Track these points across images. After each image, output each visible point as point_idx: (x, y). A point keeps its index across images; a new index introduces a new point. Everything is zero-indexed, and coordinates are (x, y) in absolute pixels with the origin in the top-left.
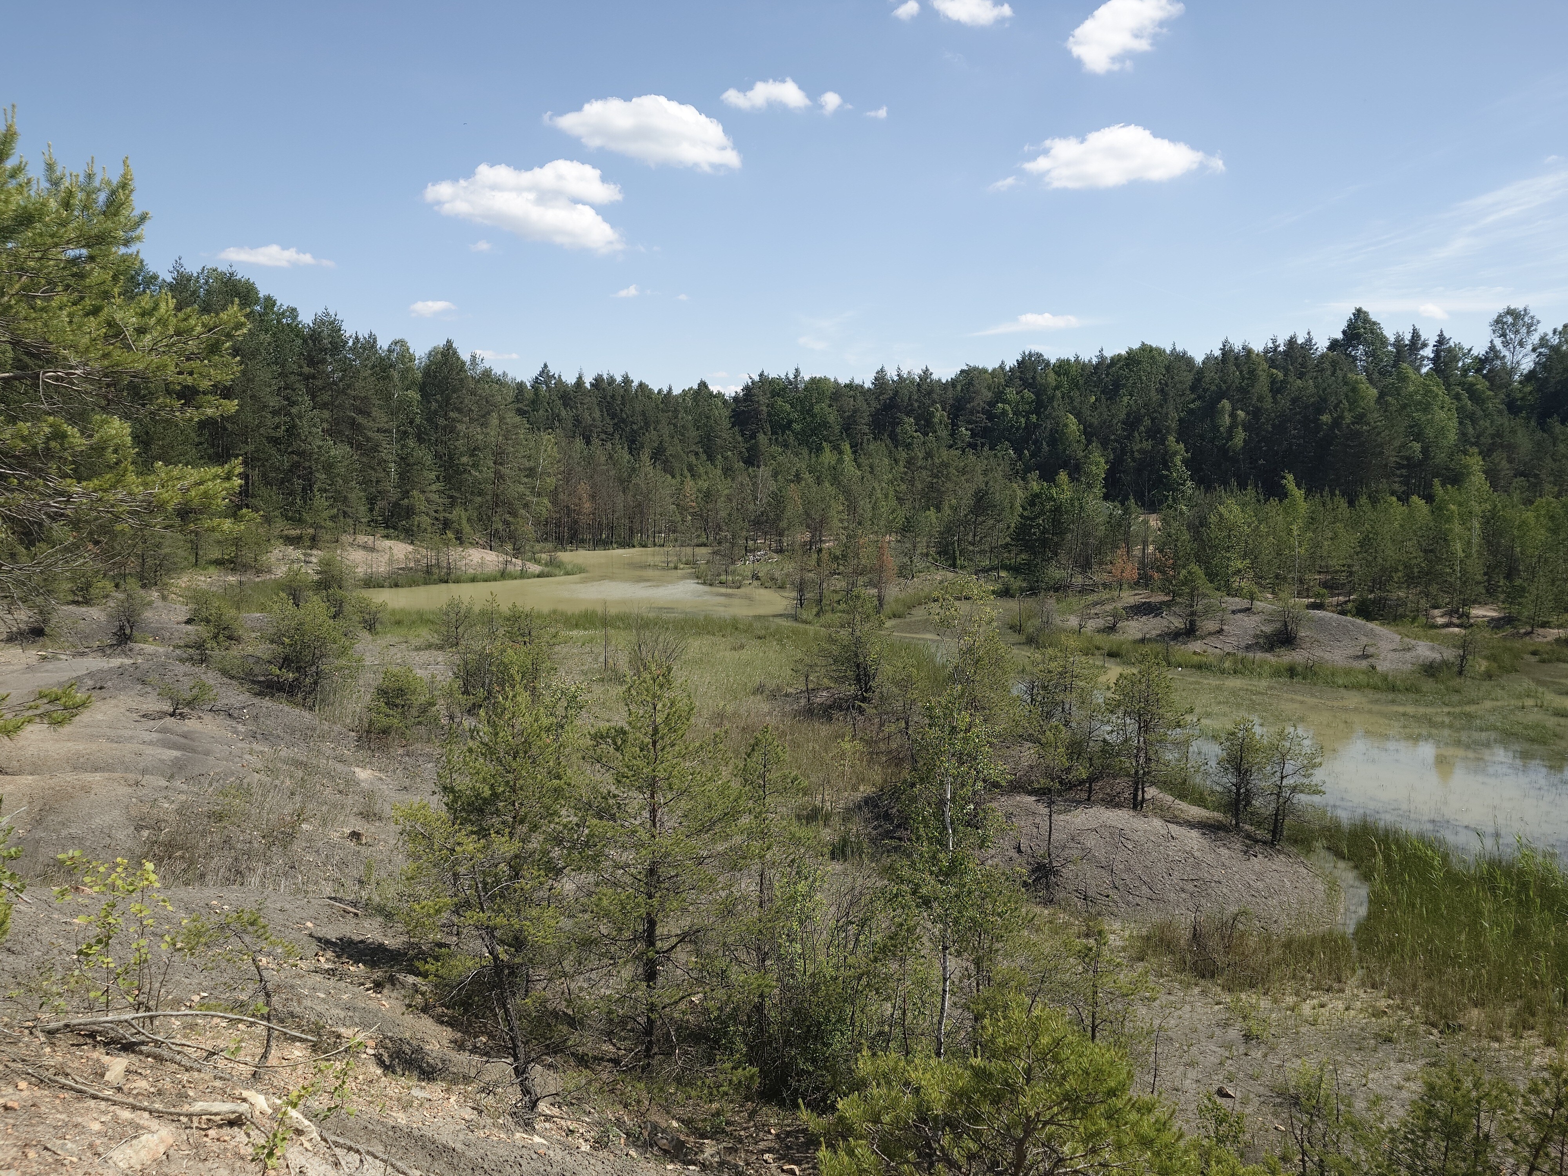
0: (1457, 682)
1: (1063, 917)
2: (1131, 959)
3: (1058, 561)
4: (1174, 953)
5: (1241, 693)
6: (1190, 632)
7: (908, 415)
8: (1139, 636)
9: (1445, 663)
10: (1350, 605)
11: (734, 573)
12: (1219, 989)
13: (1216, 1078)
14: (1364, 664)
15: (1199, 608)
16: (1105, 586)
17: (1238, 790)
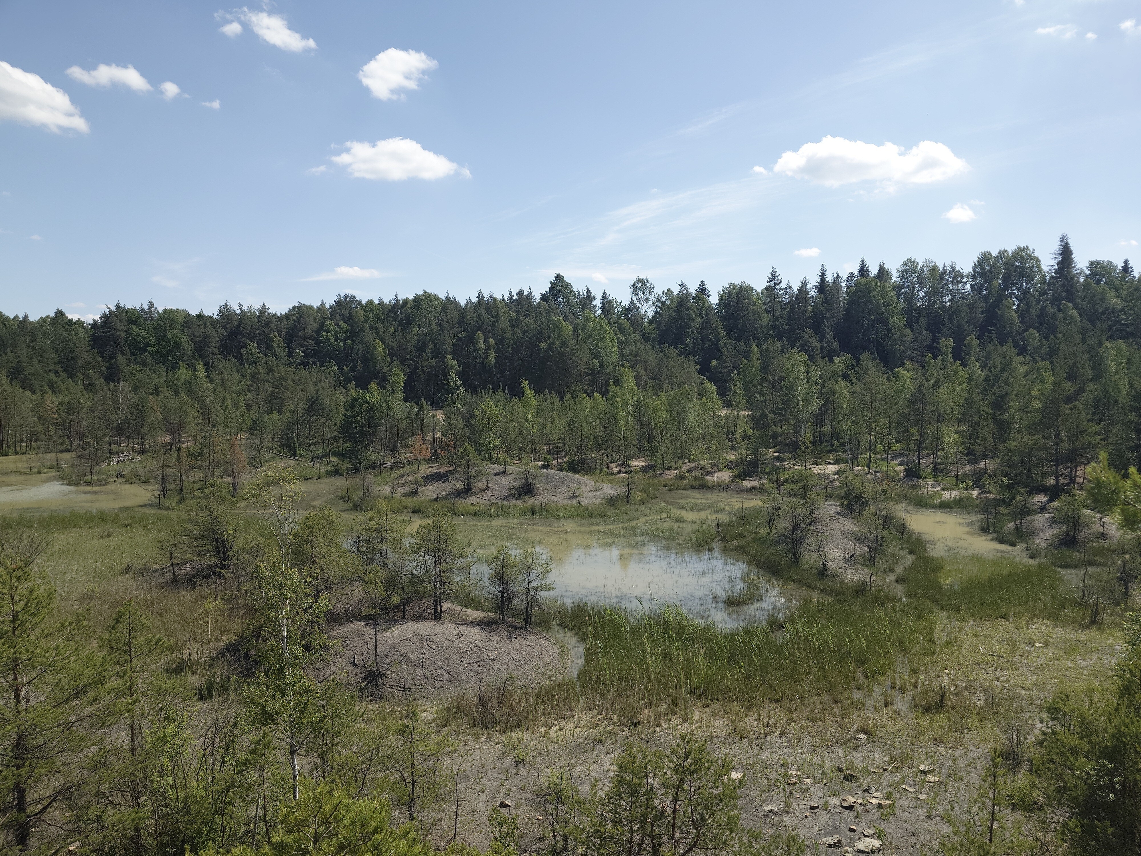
0: (625, 508)
1: (389, 707)
2: (439, 726)
3: (373, 447)
4: (467, 716)
5: (502, 529)
6: (468, 491)
7: (252, 339)
8: (434, 496)
9: (619, 497)
10: (564, 464)
11: (99, 473)
12: (497, 734)
13: (498, 796)
14: (575, 501)
15: (473, 473)
16: (408, 462)
17: (502, 595)
